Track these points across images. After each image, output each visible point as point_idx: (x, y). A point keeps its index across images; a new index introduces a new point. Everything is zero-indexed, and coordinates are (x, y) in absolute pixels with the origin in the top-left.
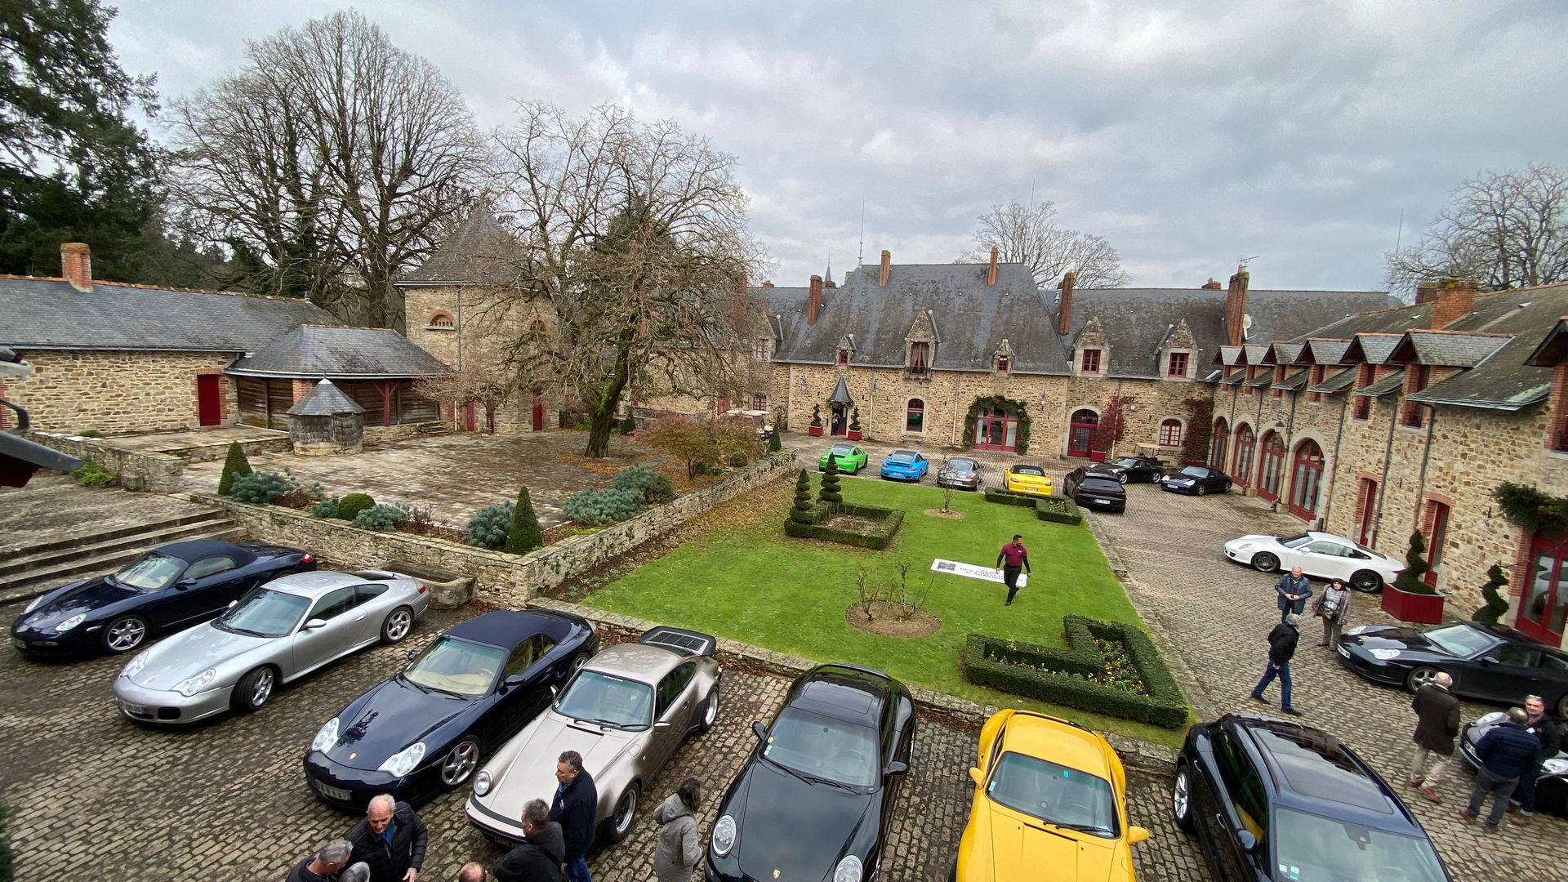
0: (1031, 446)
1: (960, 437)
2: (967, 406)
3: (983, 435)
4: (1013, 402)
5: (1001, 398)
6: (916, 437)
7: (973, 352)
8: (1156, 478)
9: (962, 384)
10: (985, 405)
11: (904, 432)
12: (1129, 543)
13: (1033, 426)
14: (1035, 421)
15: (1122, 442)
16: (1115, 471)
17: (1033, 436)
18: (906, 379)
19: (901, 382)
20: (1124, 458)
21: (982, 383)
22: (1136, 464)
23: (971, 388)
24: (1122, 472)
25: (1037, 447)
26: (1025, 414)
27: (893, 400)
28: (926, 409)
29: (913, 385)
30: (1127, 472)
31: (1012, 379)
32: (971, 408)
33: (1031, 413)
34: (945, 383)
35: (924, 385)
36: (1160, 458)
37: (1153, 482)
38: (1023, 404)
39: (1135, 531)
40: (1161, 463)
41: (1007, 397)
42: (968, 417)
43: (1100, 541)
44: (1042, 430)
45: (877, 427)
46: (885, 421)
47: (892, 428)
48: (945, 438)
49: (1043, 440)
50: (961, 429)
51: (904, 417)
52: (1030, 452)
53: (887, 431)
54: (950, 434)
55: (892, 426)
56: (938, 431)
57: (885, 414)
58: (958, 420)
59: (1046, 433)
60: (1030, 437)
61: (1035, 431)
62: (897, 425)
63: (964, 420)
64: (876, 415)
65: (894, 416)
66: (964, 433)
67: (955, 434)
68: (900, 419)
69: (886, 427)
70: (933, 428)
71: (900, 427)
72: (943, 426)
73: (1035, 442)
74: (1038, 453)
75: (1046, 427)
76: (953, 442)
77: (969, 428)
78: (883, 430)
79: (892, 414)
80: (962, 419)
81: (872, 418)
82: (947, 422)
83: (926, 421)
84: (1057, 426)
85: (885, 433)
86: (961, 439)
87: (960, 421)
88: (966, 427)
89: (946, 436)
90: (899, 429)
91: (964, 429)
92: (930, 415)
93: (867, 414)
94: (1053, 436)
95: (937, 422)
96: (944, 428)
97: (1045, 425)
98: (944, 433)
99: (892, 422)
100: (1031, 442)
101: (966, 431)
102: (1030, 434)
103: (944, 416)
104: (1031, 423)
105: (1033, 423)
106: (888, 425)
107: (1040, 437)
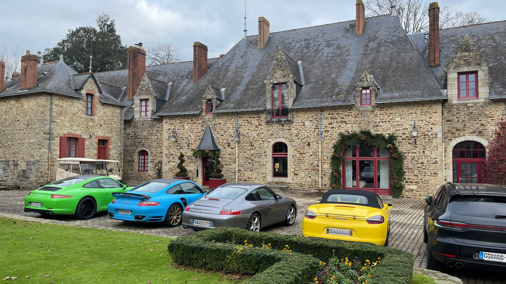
0: (407, 187)
1: (327, 180)
2: (331, 145)
3: (354, 178)
4: (380, 137)
5: (367, 133)
6: (282, 183)
7: (336, 90)
9: (325, 122)
10: (351, 143)
11: (270, 178)
13: (407, 163)
14: (409, 157)
17: (408, 175)
18: (268, 123)
19: (264, 127)
21: (346, 119)
23: (334, 125)
25: (414, 187)
26: (395, 149)
27: (256, 145)
28: (291, 152)
29: (275, 128)
31: (378, 112)
32: (335, 147)
33: (403, 147)
34: (307, 123)
35: (286, 127)
38: (392, 138)
41: (373, 132)
42: (334, 158)
44: (418, 167)
45: (243, 175)
46: (250, 168)
47: (258, 175)
48: (312, 182)
49: (421, 179)
50: (327, 172)
51: (269, 163)
52: (407, 194)
53: (253, 178)
54: (316, 178)
55: (257, 173)
56: (304, 175)
57: (250, 161)
58: (323, 161)
59: (424, 170)
60: (405, 177)
61: (409, 169)
62: (263, 171)
63: (330, 161)
64: (242, 162)
65: (259, 162)
66: (331, 176)
67: (322, 178)
68: (266, 165)
69: (252, 175)
70: (299, 173)
71: (265, 174)
72: (308, 169)
73: (411, 182)
74: (416, 196)
75: (422, 163)
76: (320, 187)
77: (335, 170)
78: (249, 178)
79: (257, 160)
80: (327, 160)
81: (238, 166)
82: (312, 164)
83: (291, 165)
84: (436, 162)
85: (251, 181)
86: (329, 183)
87: (325, 162)
88: (332, 169)
89: (312, 180)
90: (265, 175)
91: (331, 171)
92: (295, 159)
93: (233, 162)
94: (432, 174)
95: (302, 166)
96: (309, 172)
97: (421, 161)
98: (310, 177)
99: (258, 168)
100: (407, 182)
101: (332, 173)
102: (405, 172)
103: (308, 158)
104: (404, 159)
105: (406, 159)
106: (254, 172)
107: (417, 176)
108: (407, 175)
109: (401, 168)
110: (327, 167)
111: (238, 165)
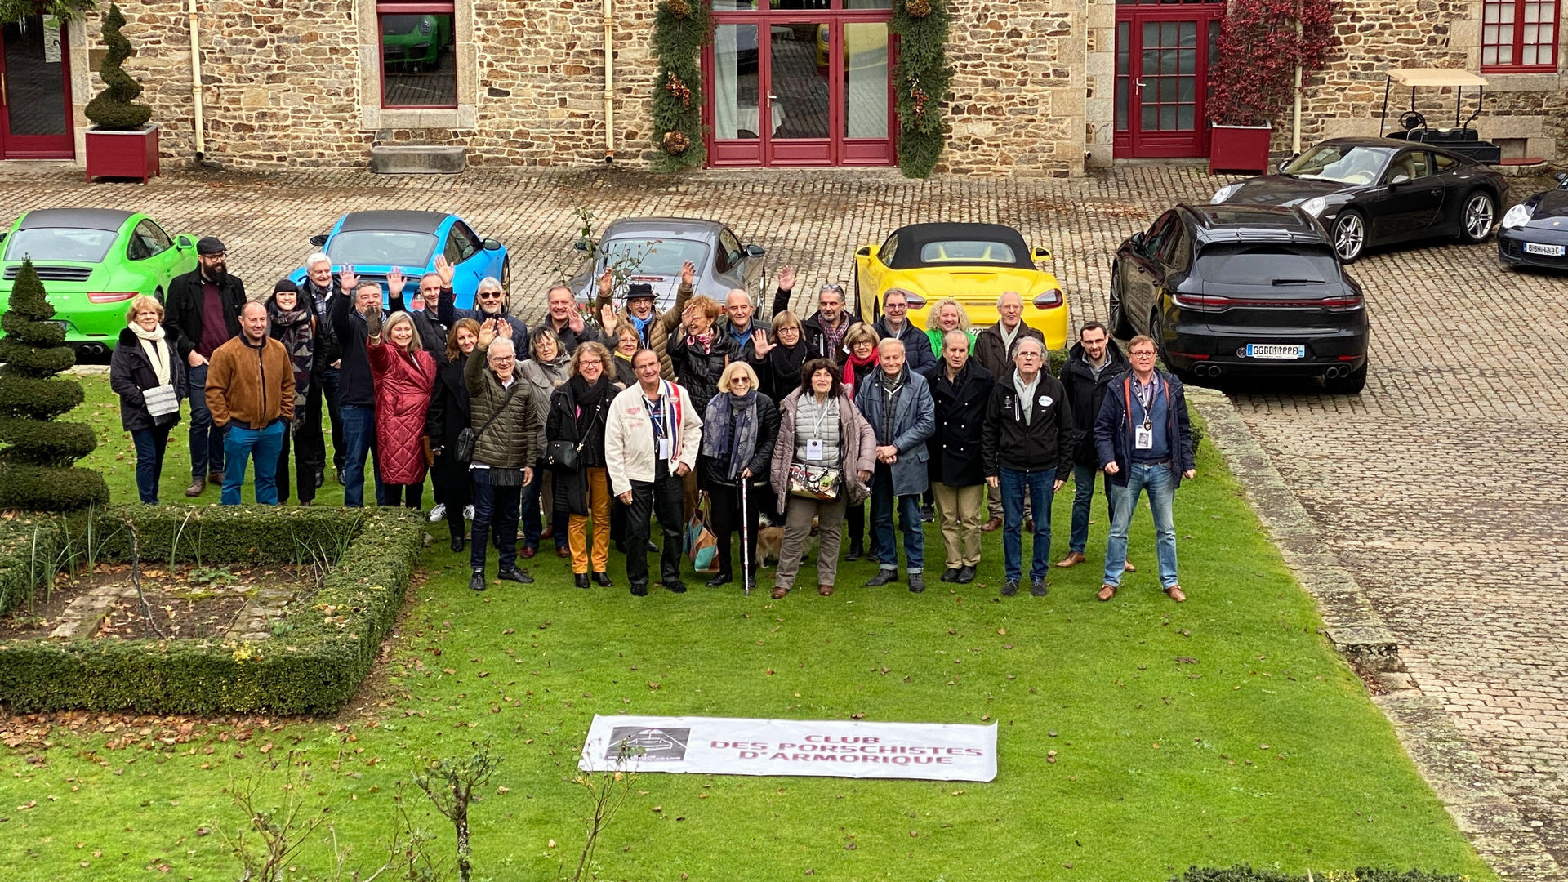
0: (959, 129)
1: (638, 115)
3: (746, 97)
6: (432, 134)
8: (1478, 219)
11: (371, 114)
12: (1397, 518)
13: (962, 37)
14: (967, 9)
15: (1331, 74)
16: (1315, 207)
17: (962, 83)
20: (1344, 146)
22: (1397, 165)
24: (1342, 211)
25: (982, 129)
30: (1362, 206)
36: (1488, 129)
37: (1466, 240)
39: (1413, 462)
40: (1491, 152)
42: (668, 17)
43: (1277, 529)
44: (1000, 50)
45: (232, 101)
46: (268, 68)
47: (311, 99)
48: (572, 125)
49: (1009, 98)
50: (638, 76)
51: (363, 40)
52: (958, 155)
53: (286, 117)
54: (591, 107)
55: (305, 89)
56: (534, 94)
57: (264, 34)
58: (621, 31)
59: (1019, 62)
60: (952, 89)
61: (967, 58)
62: (332, 81)
63: (653, 31)
64: (220, 39)
65: (312, 37)
66: (656, 96)
67: (617, 104)
68: (346, 51)
69: (276, 100)
70: (512, 85)
71: (348, 93)
72: (553, 68)
73: (974, 109)
74: (990, 162)
75: (1015, 33)
76: (610, 144)
77: (676, 70)
78: (264, 115)
79: (301, 26)
80: (639, 27)
81: (202, 59)
82: (570, 46)
83: (472, 49)
84: (1063, 31)
85: (276, 128)
86: (647, 125)
87: (630, 36)
88: (662, 63)
89: (572, 115)
90: (345, 100)
91: (656, 74)
92: (491, 23)
93: (169, 40)
94: (1047, 75)
95: (527, 52)
96: (560, 80)
97: (1008, 26)
98: (563, 102)
99: (307, 68)
100: (957, 110)
101: (663, 82)
102: (951, 72)
103: (553, 18)
104: (949, 18)
105: (957, 18)
106: (287, 84)
107: (996, 84)
108: (959, 83)
109: (939, 57)
110: (637, 55)
111: (201, 54)
